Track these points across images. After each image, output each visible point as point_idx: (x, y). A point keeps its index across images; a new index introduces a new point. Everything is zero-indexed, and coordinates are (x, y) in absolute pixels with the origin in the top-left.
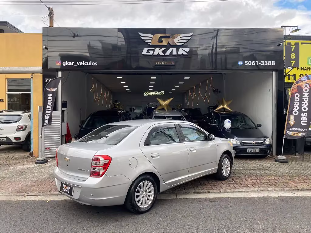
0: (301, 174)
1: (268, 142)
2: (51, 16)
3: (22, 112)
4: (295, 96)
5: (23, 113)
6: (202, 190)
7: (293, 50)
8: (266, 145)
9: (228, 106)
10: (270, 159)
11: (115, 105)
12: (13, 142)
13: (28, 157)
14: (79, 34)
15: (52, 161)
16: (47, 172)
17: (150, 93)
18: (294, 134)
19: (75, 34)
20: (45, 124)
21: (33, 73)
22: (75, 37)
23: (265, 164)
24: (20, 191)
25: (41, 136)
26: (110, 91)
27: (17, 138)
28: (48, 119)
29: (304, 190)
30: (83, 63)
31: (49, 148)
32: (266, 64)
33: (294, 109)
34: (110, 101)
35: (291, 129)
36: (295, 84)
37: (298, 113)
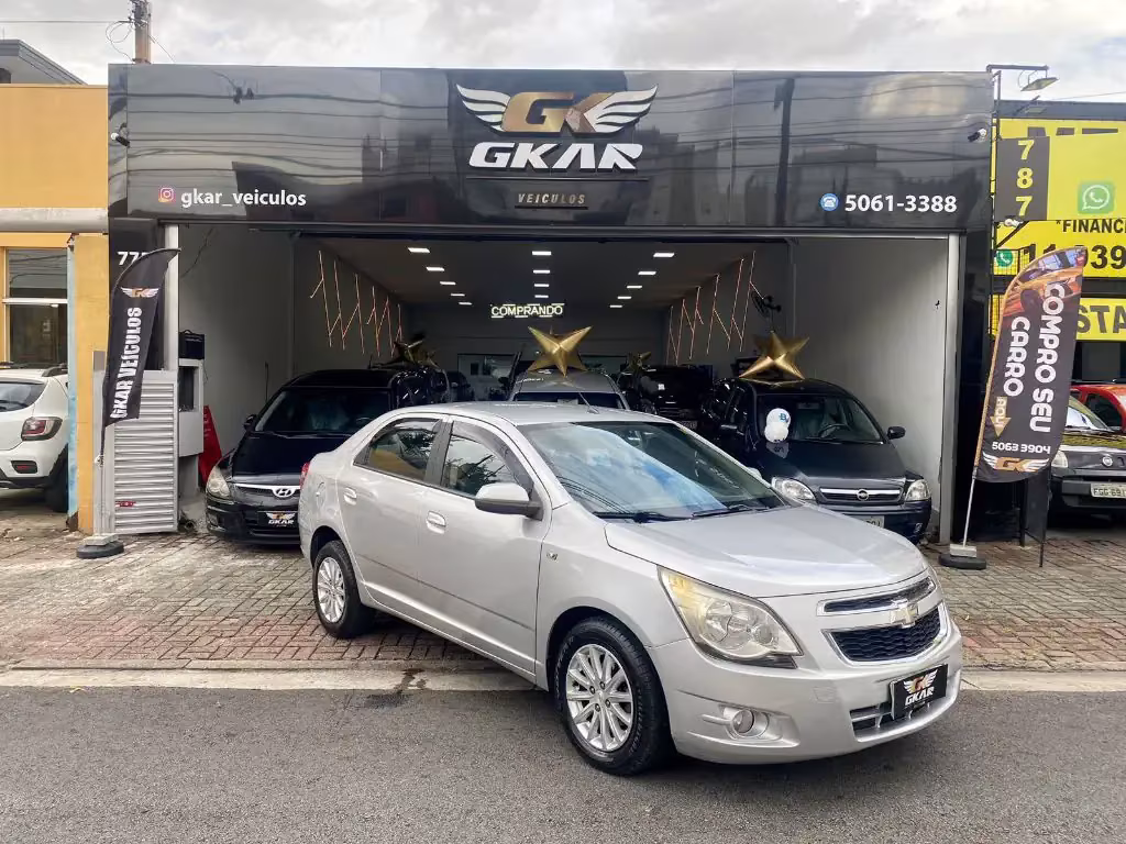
0: (1015, 612)
1: (916, 492)
2: (140, 23)
3: (42, 371)
4: (1014, 327)
7: (1024, 156)
8: (911, 503)
9: (790, 359)
11: (402, 350)
12: (9, 479)
13: (59, 533)
14: (253, 91)
15: (139, 549)
16: (108, 589)
17: (512, 308)
18: (1005, 465)
19: (239, 91)
20: (113, 416)
21: (75, 231)
22: (242, 101)
25: (98, 458)
27: (24, 465)
28: (126, 397)
29: (1004, 667)
31: (131, 503)
32: (923, 207)
33: (1007, 375)
34: (394, 334)
35: (996, 445)
36: (1016, 284)
37: (1020, 388)
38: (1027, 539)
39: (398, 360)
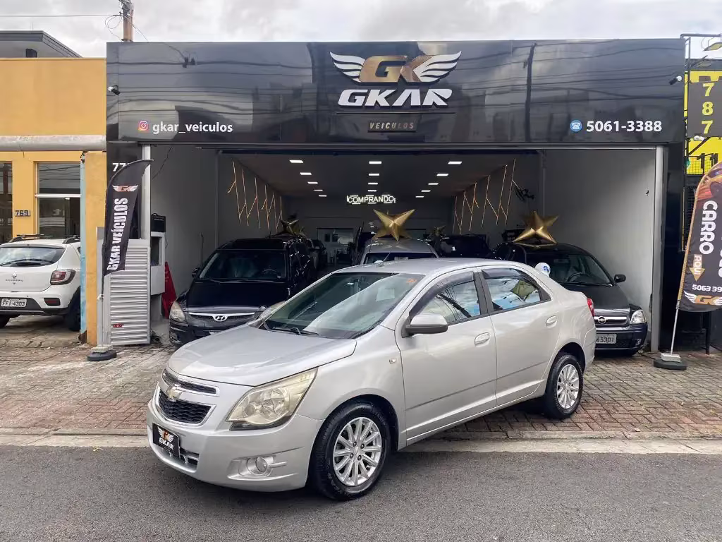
0: (714, 400)
1: (637, 319)
2: (127, 16)
4: (705, 207)
5: (68, 243)
6: (464, 431)
7: (707, 94)
8: (633, 325)
9: (546, 230)
10: (643, 360)
11: (285, 226)
12: (43, 310)
13: (76, 344)
14: (195, 59)
15: (126, 355)
16: (109, 381)
18: (702, 300)
19: (186, 60)
20: (109, 268)
21: (85, 150)
22: (188, 66)
23: (629, 373)
24: (41, 423)
25: (100, 296)
26: (278, 193)
27: (52, 301)
28: (117, 257)
29: (715, 438)
30: (201, 126)
31: (121, 325)
32: (639, 128)
33: (702, 240)
34: (277, 216)
35: (694, 287)
36: (706, 179)
37: (712, 248)
38: (711, 349)
39: (283, 232)
